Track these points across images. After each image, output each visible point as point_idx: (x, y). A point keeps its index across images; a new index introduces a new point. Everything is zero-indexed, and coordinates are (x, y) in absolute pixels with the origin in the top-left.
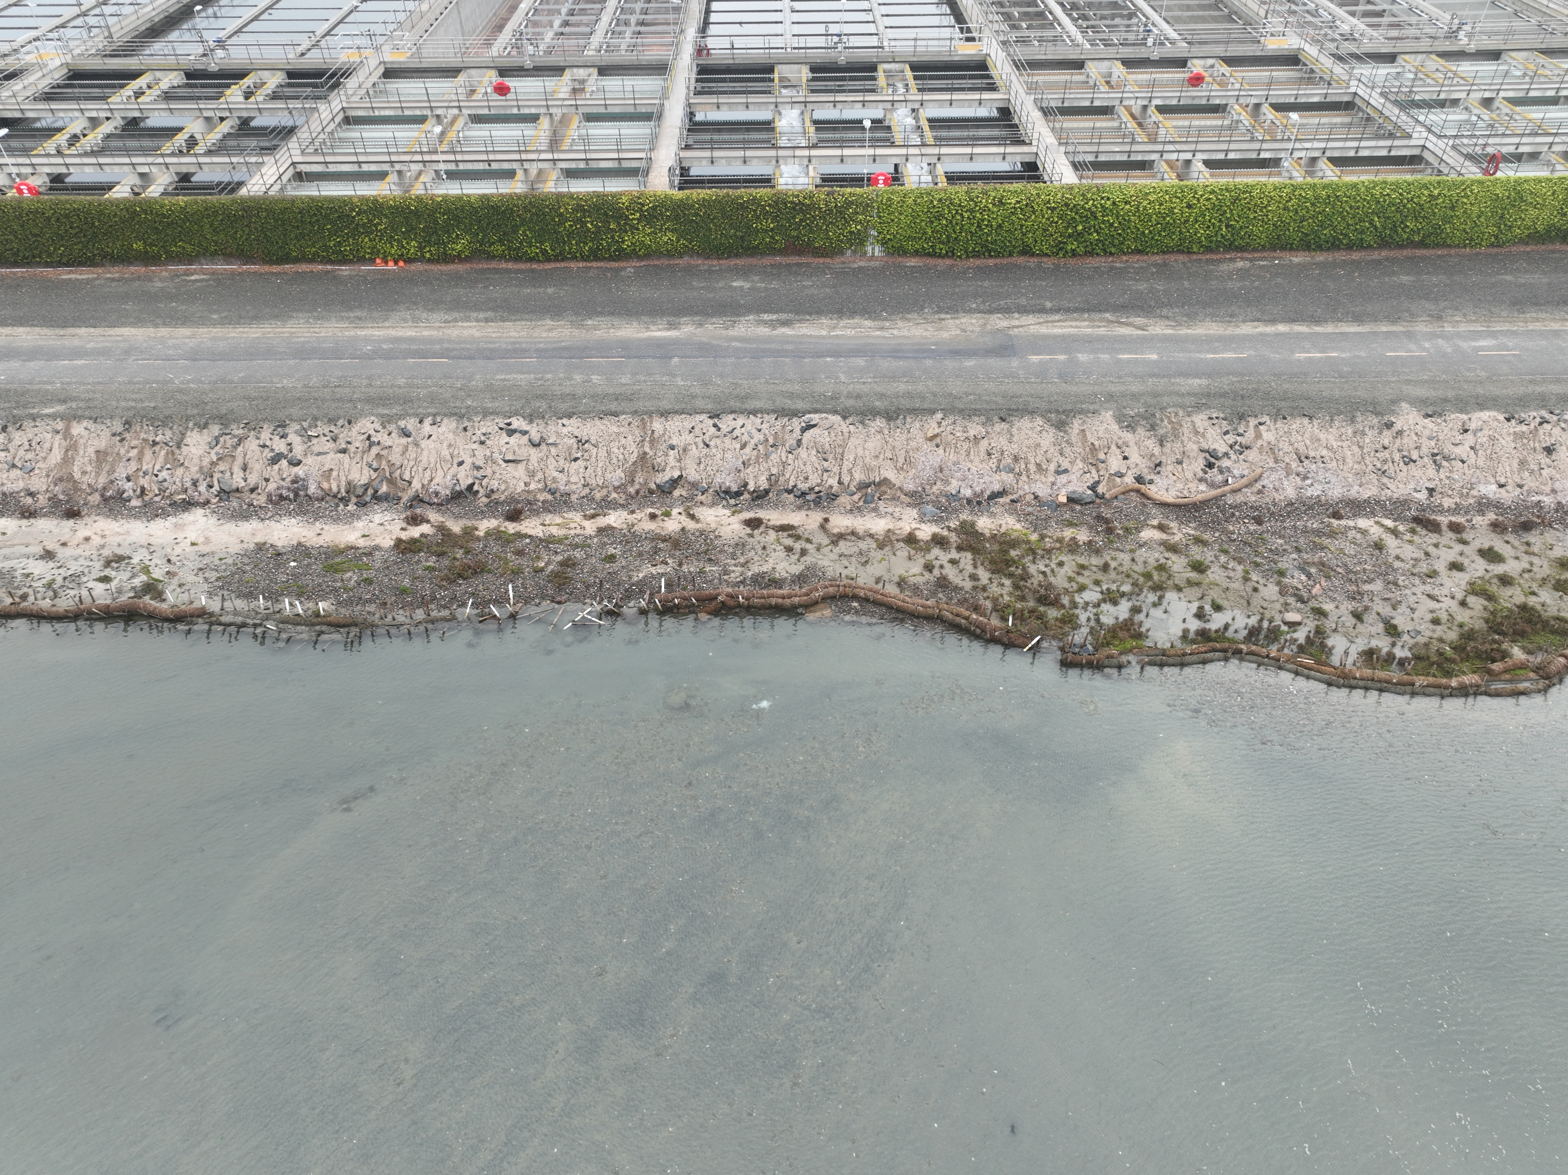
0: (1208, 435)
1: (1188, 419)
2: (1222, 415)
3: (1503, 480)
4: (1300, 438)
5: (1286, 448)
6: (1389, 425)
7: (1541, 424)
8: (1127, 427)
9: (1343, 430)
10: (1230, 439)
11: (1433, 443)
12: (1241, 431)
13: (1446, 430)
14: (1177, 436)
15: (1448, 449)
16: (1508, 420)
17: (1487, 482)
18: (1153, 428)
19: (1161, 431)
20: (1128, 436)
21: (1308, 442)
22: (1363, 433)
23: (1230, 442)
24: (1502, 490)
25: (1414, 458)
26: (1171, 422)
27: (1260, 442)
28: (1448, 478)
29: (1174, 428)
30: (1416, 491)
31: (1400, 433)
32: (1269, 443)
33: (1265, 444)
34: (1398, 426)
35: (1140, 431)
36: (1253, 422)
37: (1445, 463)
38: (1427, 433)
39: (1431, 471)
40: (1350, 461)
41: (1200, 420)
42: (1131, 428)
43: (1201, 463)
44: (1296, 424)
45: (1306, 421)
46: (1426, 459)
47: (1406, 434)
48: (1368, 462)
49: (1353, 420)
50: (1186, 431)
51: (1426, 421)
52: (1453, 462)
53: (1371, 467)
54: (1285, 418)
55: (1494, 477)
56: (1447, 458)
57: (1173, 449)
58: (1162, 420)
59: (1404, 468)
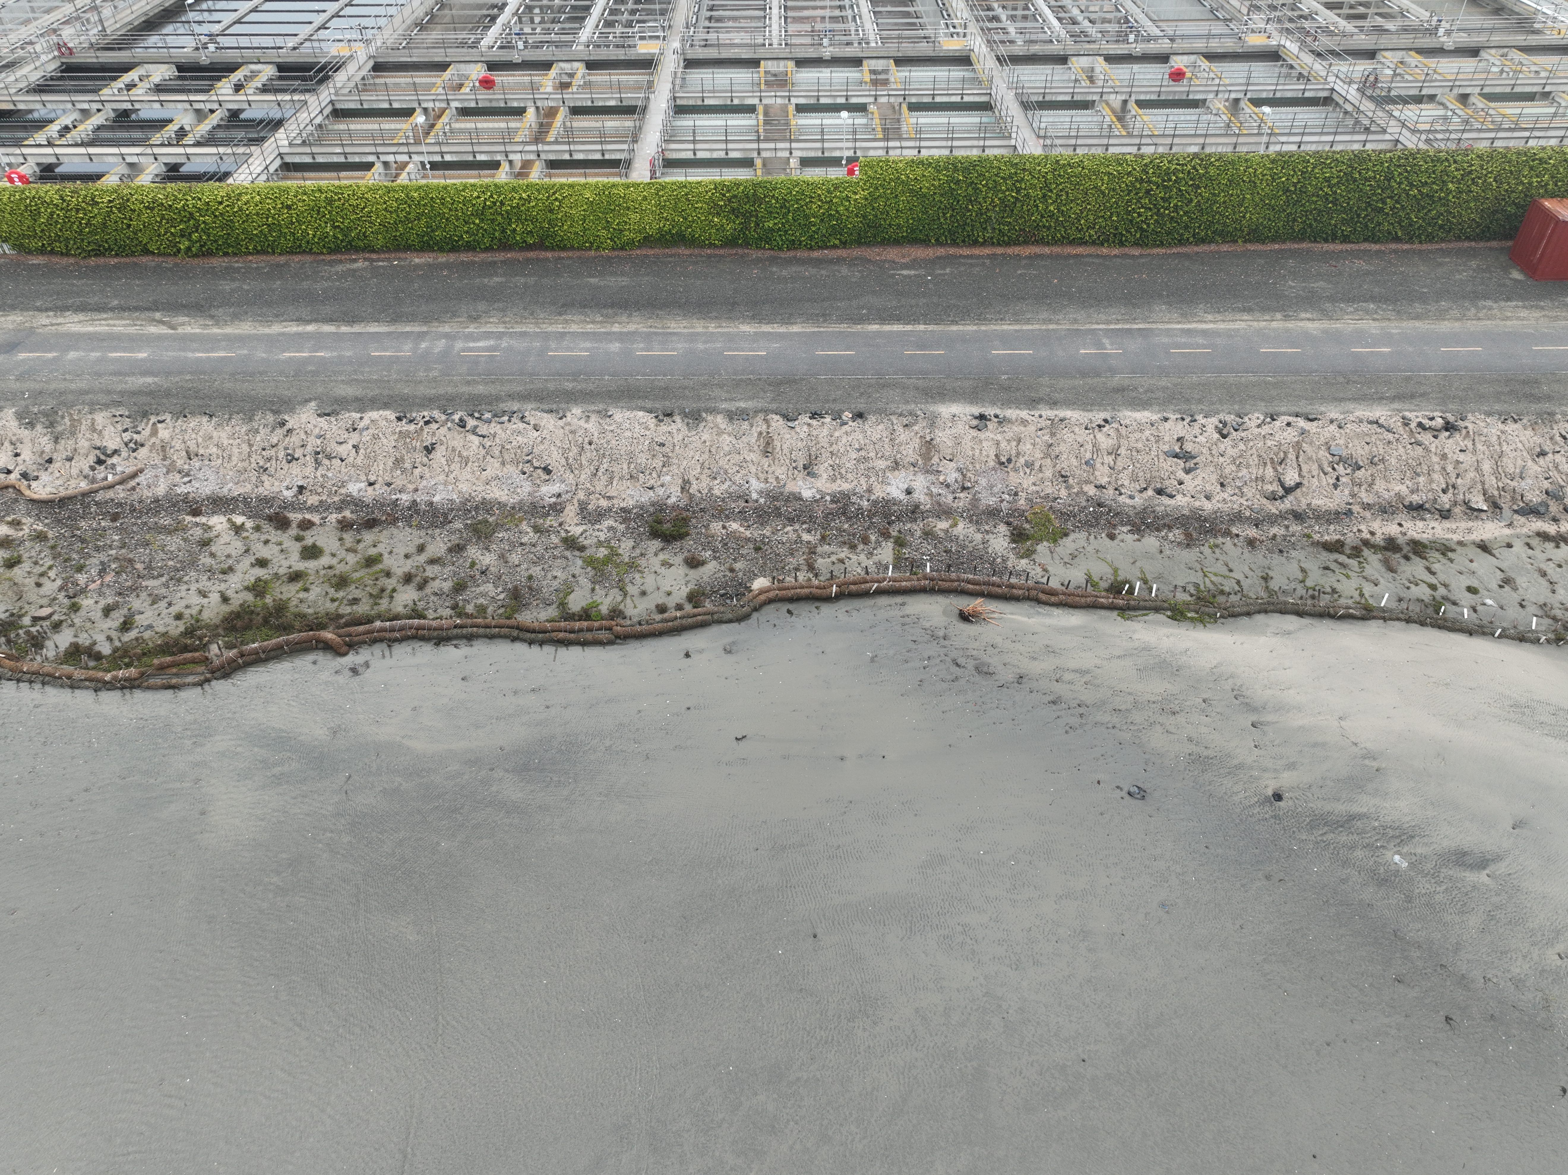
0: (106, 433)
1: (90, 416)
2: (127, 413)
3: (372, 478)
4: (194, 436)
5: (178, 444)
6: (283, 424)
7: (427, 423)
8: (27, 423)
9: (237, 428)
10: (127, 436)
11: (319, 442)
12: (139, 429)
13: (335, 428)
14: (73, 433)
15: (332, 447)
16: (399, 419)
17: (358, 480)
18: (52, 425)
19: (60, 428)
20: (25, 433)
21: (200, 440)
22: (257, 431)
23: (126, 440)
24: (370, 489)
25: (296, 456)
26: (72, 420)
27: (153, 440)
28: (322, 476)
29: (72, 426)
30: (288, 488)
31: (289, 431)
32: (162, 441)
33: (158, 442)
34: (289, 426)
35: (39, 428)
36: (153, 419)
37: (326, 462)
38: (316, 431)
39: (309, 470)
40: (235, 459)
41: (101, 418)
42: (31, 425)
43: (92, 459)
44: (193, 422)
45: (205, 419)
46: (308, 458)
47: (294, 433)
48: (252, 460)
49: (251, 419)
50: (83, 427)
51: (319, 419)
52: (334, 461)
53: (254, 465)
54: (185, 416)
55: (367, 475)
56: (329, 457)
57: (66, 446)
58: (63, 417)
59: (286, 466)
